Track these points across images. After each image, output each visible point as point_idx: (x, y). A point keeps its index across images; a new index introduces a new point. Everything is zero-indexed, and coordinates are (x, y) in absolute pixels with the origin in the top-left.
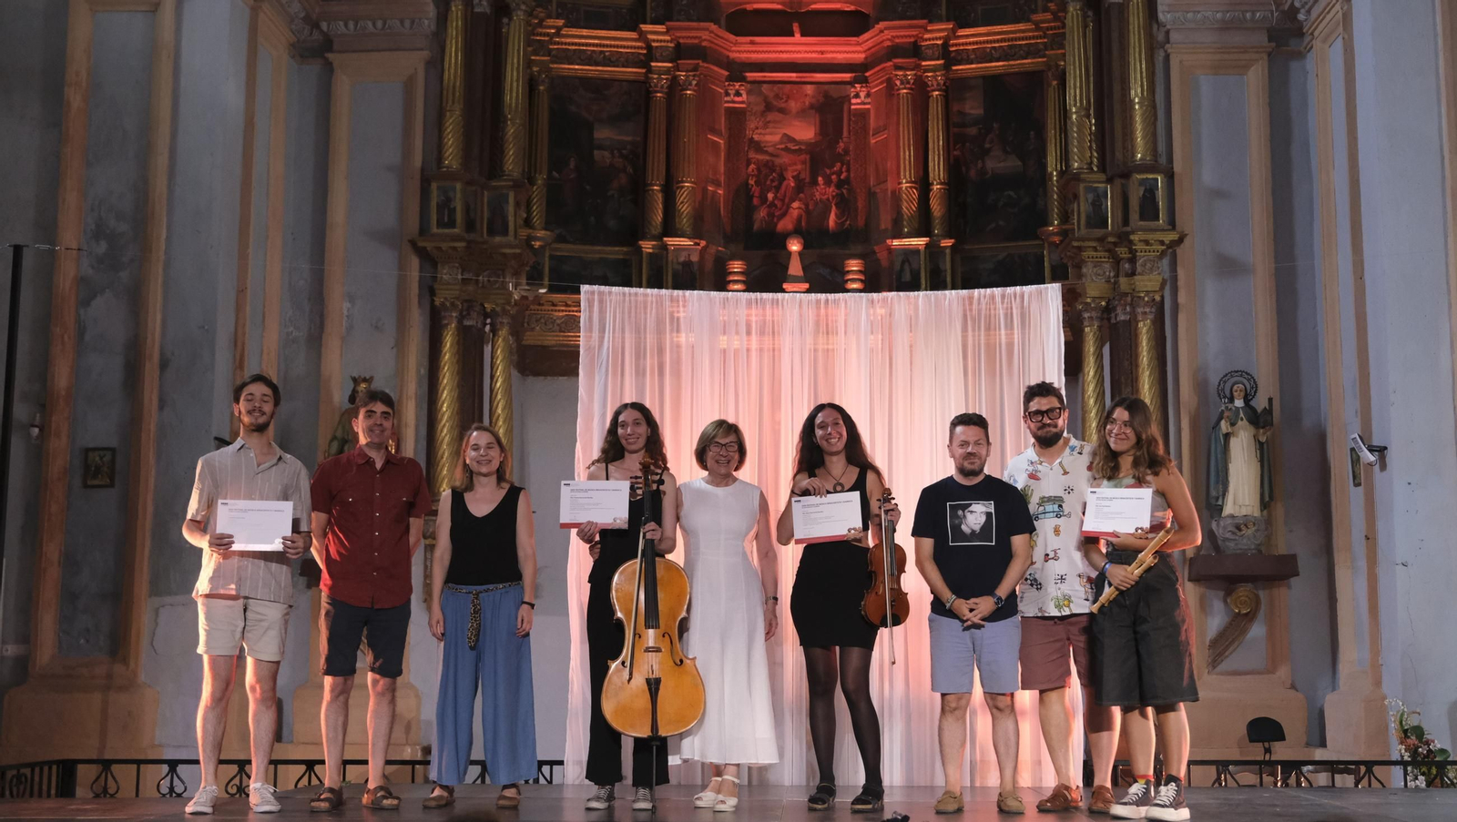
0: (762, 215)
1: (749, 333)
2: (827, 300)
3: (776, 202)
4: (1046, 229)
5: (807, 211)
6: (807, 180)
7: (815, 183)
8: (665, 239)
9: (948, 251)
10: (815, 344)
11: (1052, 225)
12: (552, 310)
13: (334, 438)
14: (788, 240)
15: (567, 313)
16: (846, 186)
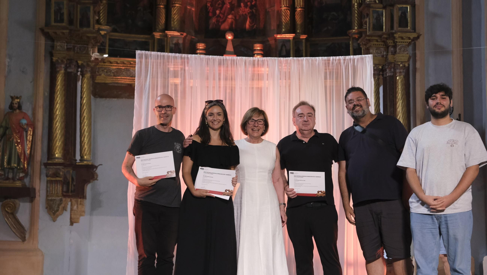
0: (213, 21)
1: (220, 79)
2: (258, 61)
3: (220, 15)
4: (351, 31)
5: (236, 20)
6: (236, 5)
7: (239, 6)
8: (166, 32)
9: (304, 41)
10: (252, 85)
11: (354, 29)
14: (226, 34)
15: (117, 67)
16: (255, 8)
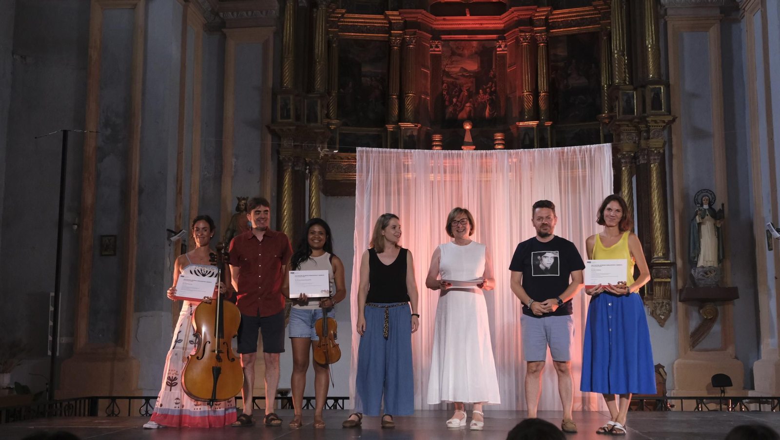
0: (450, 110)
1: (445, 172)
2: (487, 154)
3: (457, 103)
4: (600, 115)
5: (474, 108)
6: (474, 91)
7: (478, 93)
8: (399, 123)
9: (549, 128)
10: (480, 178)
11: (604, 113)
12: (341, 162)
13: (228, 229)
14: (464, 124)
16: (495, 94)
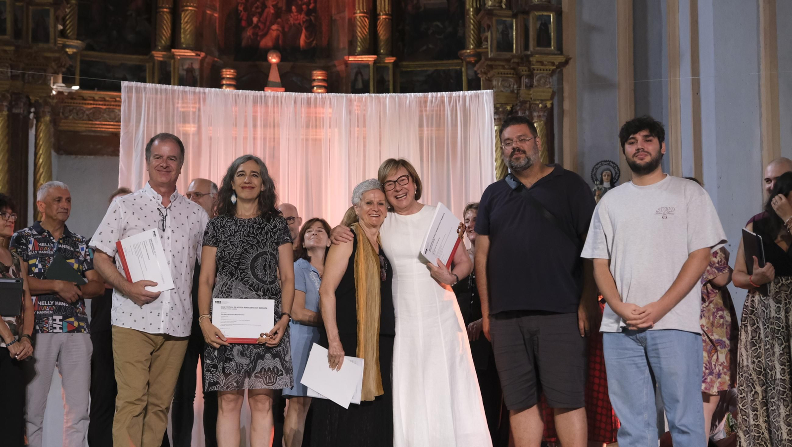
0: (248, 34)
1: (255, 125)
2: (316, 98)
3: (259, 24)
4: (464, 51)
5: (284, 33)
6: (284, 8)
7: (290, 11)
8: (173, 50)
9: (391, 66)
10: (306, 135)
11: (468, 49)
12: (83, 104)
14: (269, 54)
15: (95, 106)
16: (313, 14)
